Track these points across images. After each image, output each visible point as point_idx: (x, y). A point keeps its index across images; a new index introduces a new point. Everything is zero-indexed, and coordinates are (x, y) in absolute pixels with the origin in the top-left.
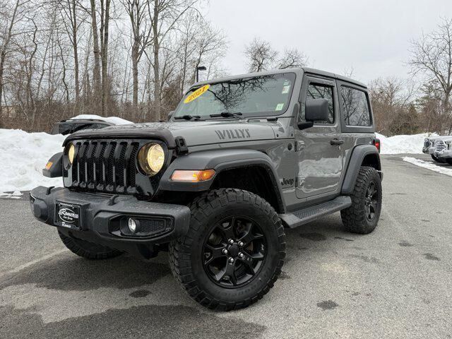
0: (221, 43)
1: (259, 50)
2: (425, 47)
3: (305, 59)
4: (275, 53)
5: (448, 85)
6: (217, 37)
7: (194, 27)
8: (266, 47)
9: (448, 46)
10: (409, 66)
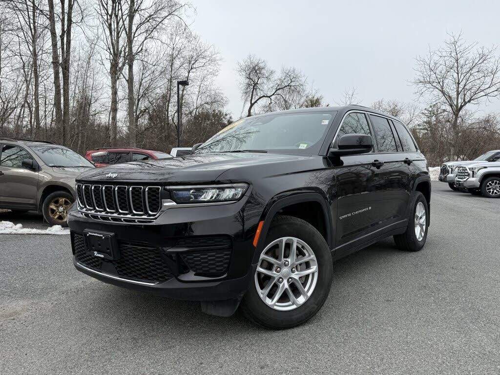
0: (212, 61)
1: (254, 68)
2: (432, 64)
3: (303, 79)
4: (272, 72)
5: (457, 106)
6: (208, 53)
7: (180, 42)
8: (261, 65)
9: (456, 64)
10: (415, 86)
